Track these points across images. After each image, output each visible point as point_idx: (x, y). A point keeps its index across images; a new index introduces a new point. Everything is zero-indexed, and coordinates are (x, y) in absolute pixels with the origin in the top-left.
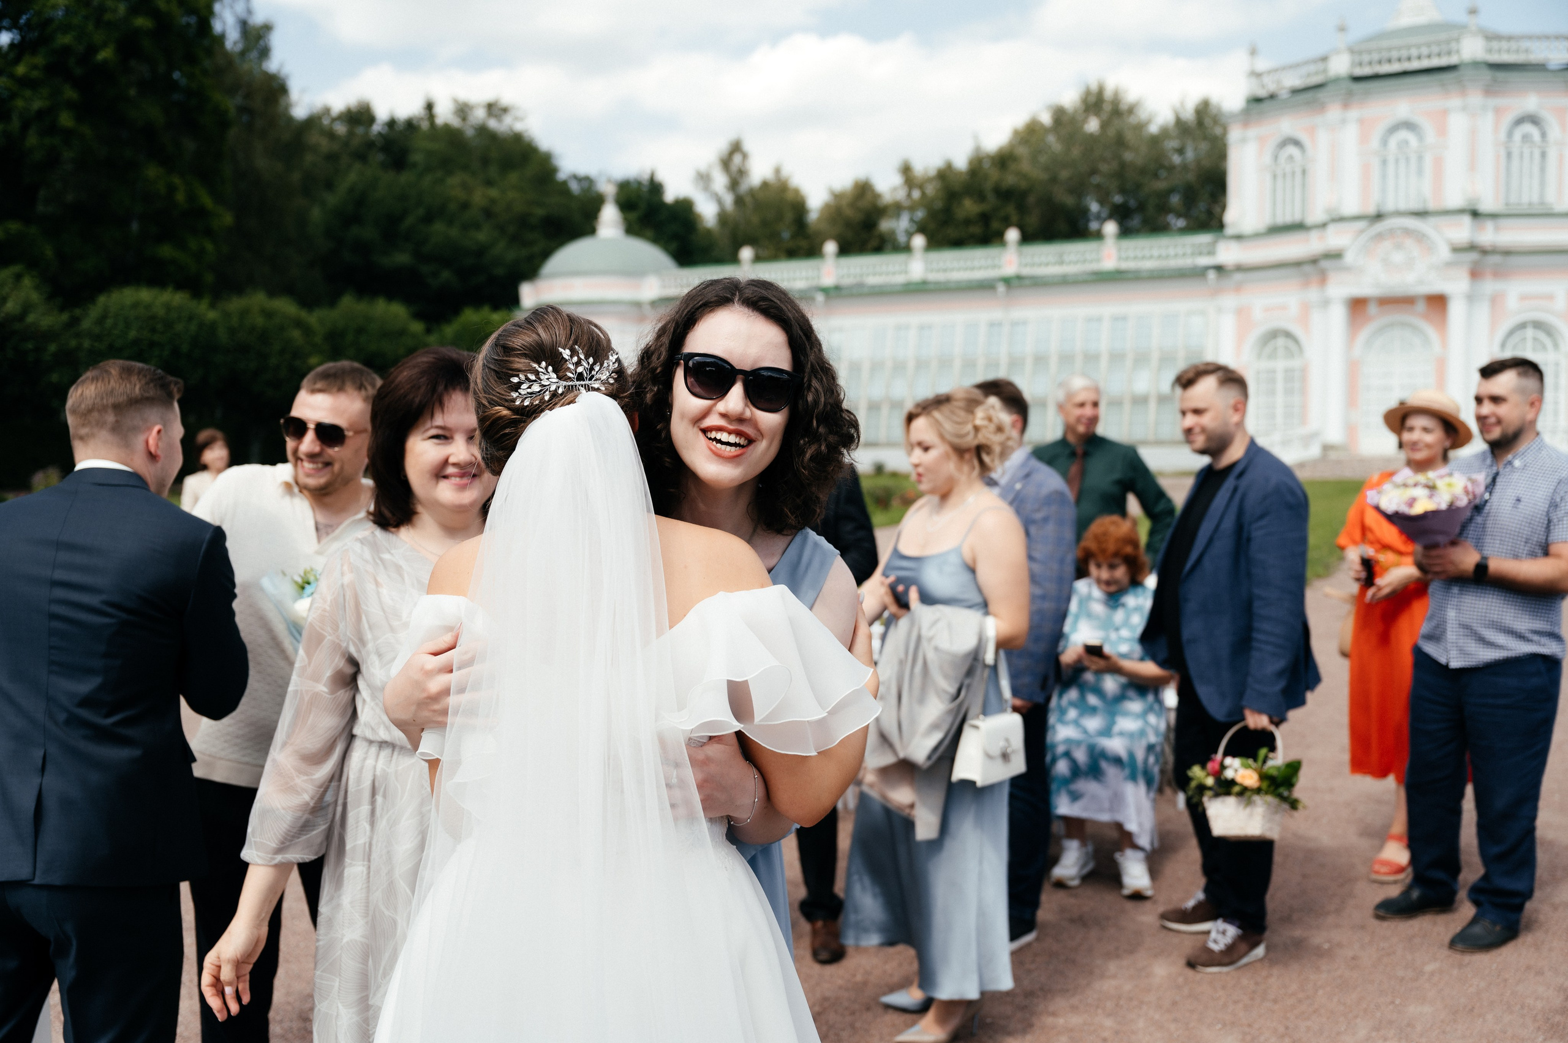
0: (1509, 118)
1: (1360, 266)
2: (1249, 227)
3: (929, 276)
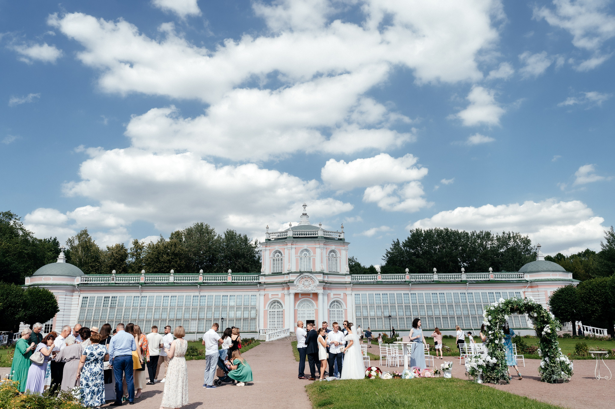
0: (329, 250)
1: (297, 285)
2: (267, 273)
3: (175, 281)
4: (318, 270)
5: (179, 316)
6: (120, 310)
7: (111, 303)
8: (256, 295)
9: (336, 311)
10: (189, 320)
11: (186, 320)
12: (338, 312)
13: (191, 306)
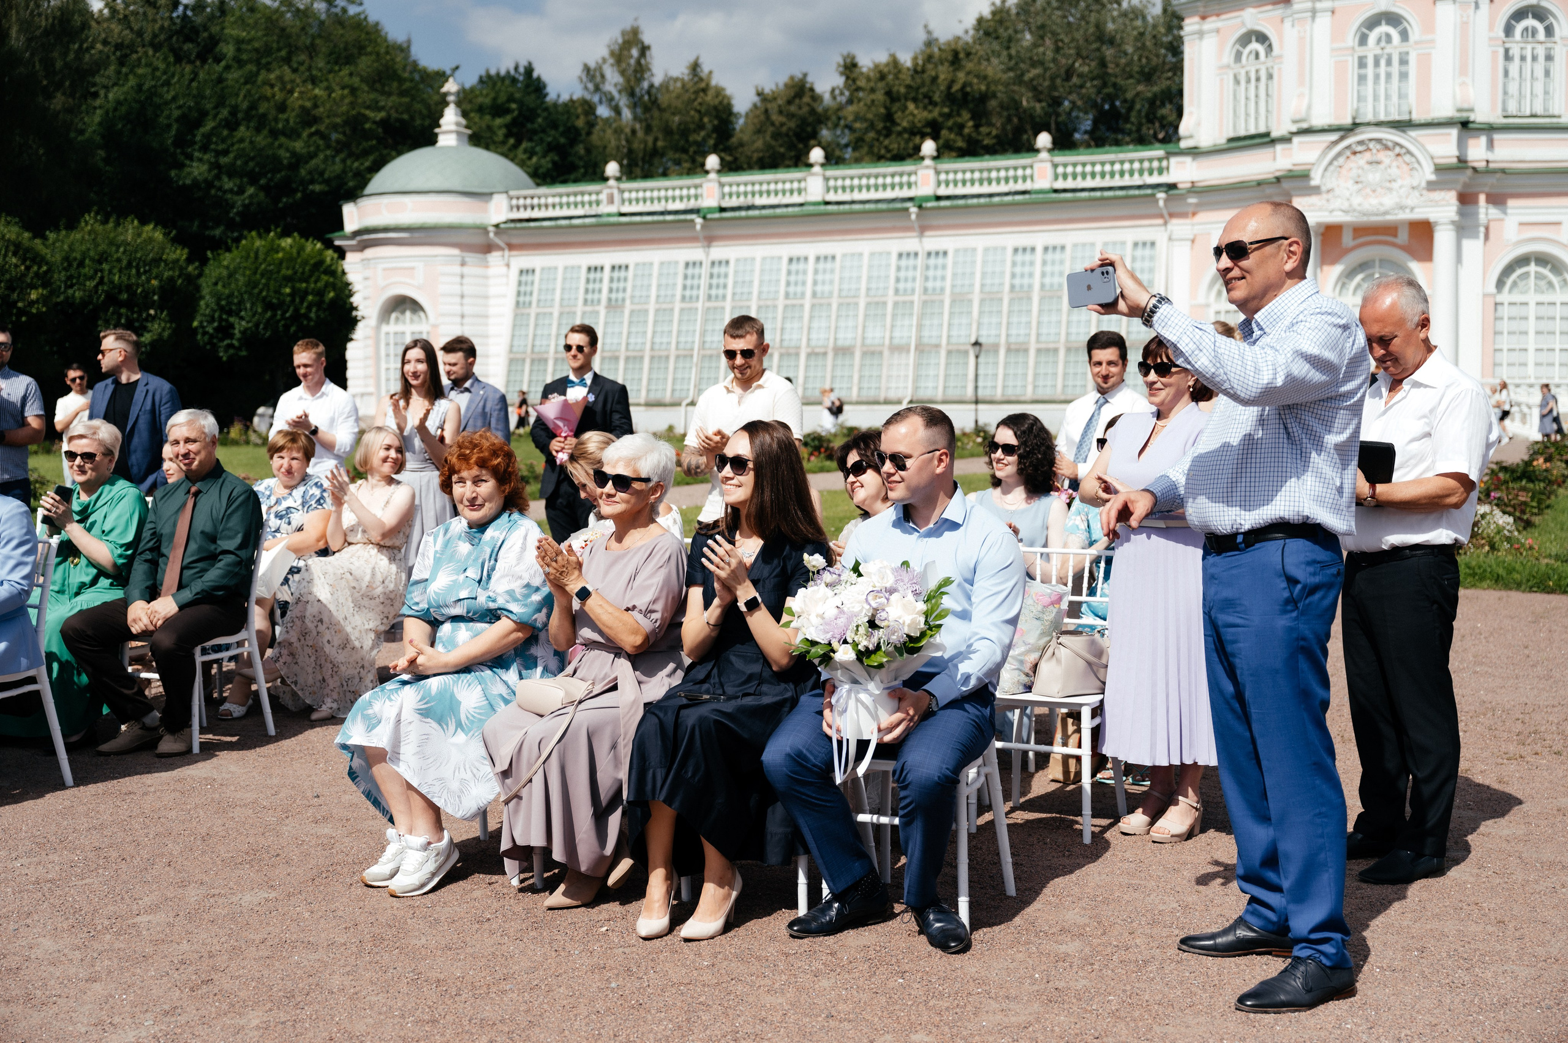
0: (1506, 13)
1: (1329, 186)
2: (1205, 140)
3: (831, 197)
4: (1445, 110)
5: (846, 337)
6: (638, 315)
7: (611, 290)
8: (1153, 244)
9: (1532, 305)
10: (881, 353)
11: (872, 353)
12: (1545, 311)
13: (891, 292)
